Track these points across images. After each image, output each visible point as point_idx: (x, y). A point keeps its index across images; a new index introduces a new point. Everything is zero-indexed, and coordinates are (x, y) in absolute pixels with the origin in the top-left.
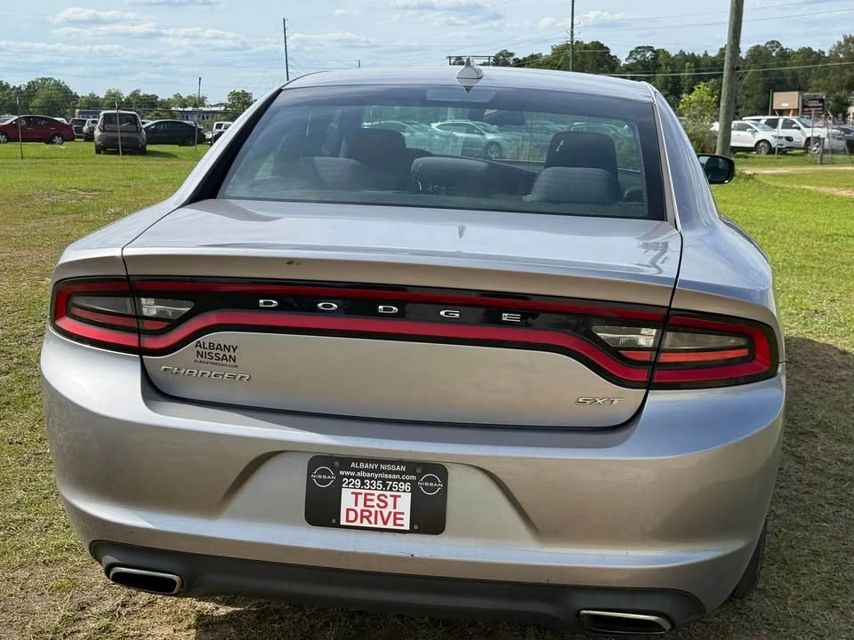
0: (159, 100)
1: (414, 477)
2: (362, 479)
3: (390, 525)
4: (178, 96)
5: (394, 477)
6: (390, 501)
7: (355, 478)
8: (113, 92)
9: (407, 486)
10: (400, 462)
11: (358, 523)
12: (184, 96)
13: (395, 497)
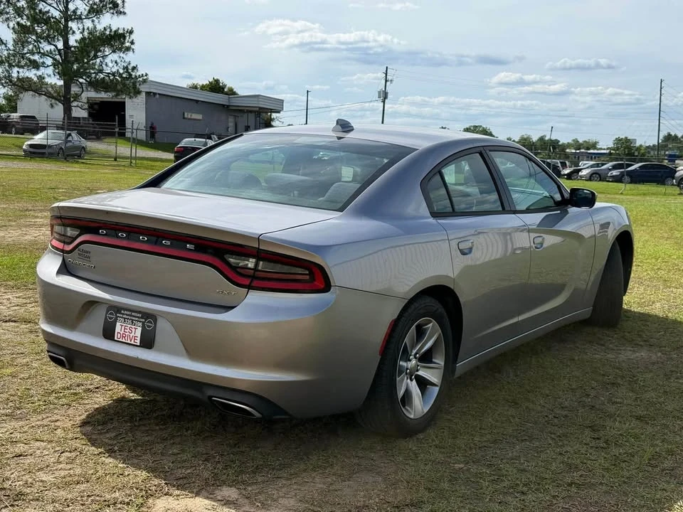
0: (560, 143)
1: (144, 320)
2: (125, 318)
3: (132, 342)
4: (576, 141)
5: (136, 319)
6: (133, 330)
7: (122, 318)
8: (525, 137)
9: (140, 324)
10: (140, 312)
11: (120, 340)
12: (581, 141)
13: (136, 329)
